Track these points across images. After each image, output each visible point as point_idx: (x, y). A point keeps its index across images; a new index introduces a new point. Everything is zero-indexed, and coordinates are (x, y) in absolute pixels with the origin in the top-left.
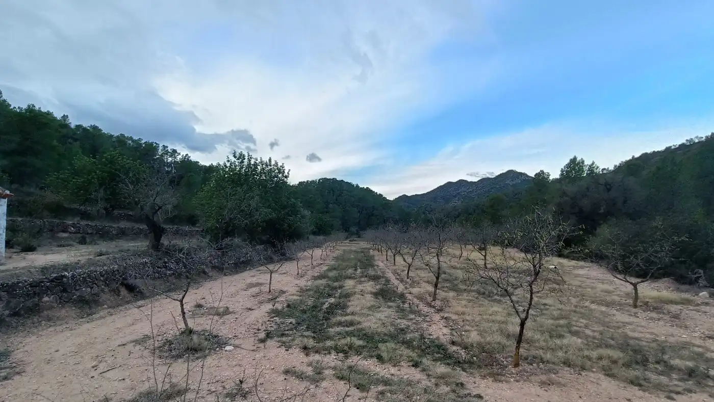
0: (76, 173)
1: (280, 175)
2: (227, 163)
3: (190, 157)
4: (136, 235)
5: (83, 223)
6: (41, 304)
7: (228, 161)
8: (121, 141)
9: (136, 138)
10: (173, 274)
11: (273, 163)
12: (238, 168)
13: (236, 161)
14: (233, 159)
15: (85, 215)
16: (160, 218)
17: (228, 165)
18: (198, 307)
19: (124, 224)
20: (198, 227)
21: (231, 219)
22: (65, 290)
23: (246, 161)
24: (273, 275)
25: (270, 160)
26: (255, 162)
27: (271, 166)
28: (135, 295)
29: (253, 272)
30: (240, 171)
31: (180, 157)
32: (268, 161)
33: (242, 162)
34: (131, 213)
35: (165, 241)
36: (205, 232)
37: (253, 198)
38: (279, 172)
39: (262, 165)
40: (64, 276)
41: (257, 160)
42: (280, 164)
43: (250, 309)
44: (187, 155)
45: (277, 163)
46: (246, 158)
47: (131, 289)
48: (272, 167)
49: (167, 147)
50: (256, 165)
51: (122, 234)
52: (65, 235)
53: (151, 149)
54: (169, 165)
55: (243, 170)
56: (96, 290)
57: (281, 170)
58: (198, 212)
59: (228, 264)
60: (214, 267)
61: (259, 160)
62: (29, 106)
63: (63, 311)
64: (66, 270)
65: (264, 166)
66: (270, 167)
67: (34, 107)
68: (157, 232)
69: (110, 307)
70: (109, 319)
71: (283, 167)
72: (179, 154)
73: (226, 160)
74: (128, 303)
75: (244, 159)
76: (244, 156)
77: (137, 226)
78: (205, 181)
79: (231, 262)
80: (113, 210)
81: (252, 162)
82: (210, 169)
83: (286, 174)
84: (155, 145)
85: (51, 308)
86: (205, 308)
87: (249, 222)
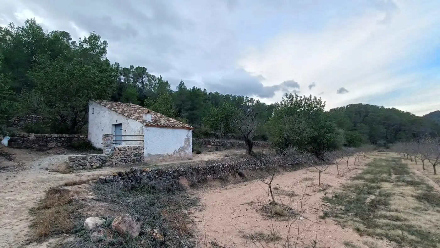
0: (212, 116)
1: (318, 106)
2: (282, 102)
3: (260, 101)
4: (239, 146)
5: (216, 140)
6: (207, 178)
7: (283, 101)
8: (227, 97)
9: (233, 95)
10: (259, 168)
11: (313, 98)
12: (289, 104)
13: (288, 100)
14: (286, 99)
15: (217, 137)
16: (250, 137)
17: (283, 103)
18: (276, 189)
19: (232, 141)
20: (268, 142)
21: (288, 136)
22: (214, 173)
23: (294, 99)
24: (321, 173)
25: (311, 97)
26: (300, 99)
27: (311, 100)
28: (242, 178)
29: (305, 171)
30: (291, 106)
31: (255, 102)
32: (309, 98)
33: (292, 100)
34: (234, 135)
35: (255, 150)
36: (275, 145)
37: (301, 122)
38: (318, 104)
39: (305, 100)
40: (214, 166)
41: (301, 98)
42: (318, 99)
43: (308, 195)
44: (258, 100)
45: (315, 98)
46: (294, 97)
47: (241, 175)
49: (248, 97)
50: (301, 101)
51: (232, 146)
52: (210, 146)
53: (241, 99)
54: (250, 107)
55: (293, 105)
56: (226, 174)
57: (319, 102)
58: (267, 133)
59: (288, 165)
60: (280, 166)
61: (303, 97)
62: (193, 87)
63: (215, 183)
64: (214, 163)
67: (195, 87)
68: (250, 145)
69: (233, 183)
70: (234, 189)
71: (320, 100)
72: (254, 100)
74: (240, 182)
75: (293, 98)
76: (293, 96)
77: (238, 141)
78: (270, 115)
79: (290, 164)
80: (227, 133)
81: (299, 99)
82: (272, 107)
83: (323, 103)
84: (242, 97)
85: (211, 181)
86: (280, 191)
87: (300, 138)
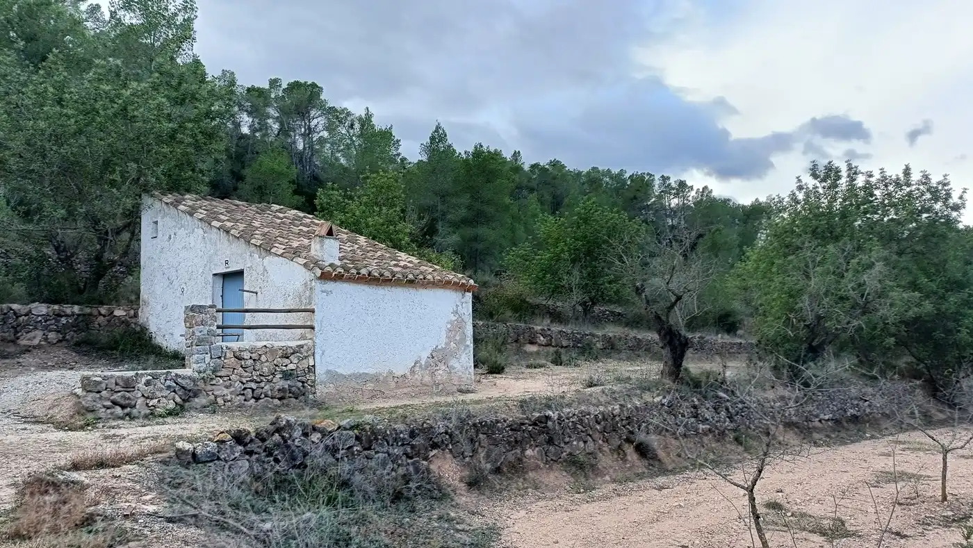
0: (539, 245)
1: (938, 206)
2: (797, 193)
3: (711, 192)
4: (637, 350)
5: (556, 328)
6: (525, 460)
7: (800, 188)
8: (593, 180)
9: (615, 171)
10: (710, 430)
11: (916, 177)
12: (825, 202)
13: (818, 185)
14: (810, 182)
15: (556, 317)
16: (678, 318)
17: (801, 196)
18: (774, 508)
19: (612, 331)
20: (741, 337)
21: (819, 318)
22: (550, 441)
23: (843, 181)
24: (949, 455)
25: (907, 172)
26: (868, 182)
27: (909, 185)
28: (650, 465)
29: (882, 445)
30: (830, 206)
31: (693, 193)
32: (901, 176)
33: (834, 185)
34: (619, 310)
35: (694, 365)
36: (766, 347)
37: (871, 266)
38: (936, 198)
39: (886, 186)
40: (548, 418)
41: (871, 176)
42: (935, 180)
43: (898, 534)
44: (705, 188)
45: (926, 177)
46: (844, 173)
47: (643, 451)
48: (913, 188)
49: (668, 178)
50: (868, 188)
51: (611, 348)
52: (534, 348)
53: (642, 184)
54: (674, 212)
55: (837, 205)
56: (591, 444)
57: (939, 193)
58: (737, 305)
59: (820, 421)
60: (789, 425)
61: (877, 176)
62: (476, 147)
63: (552, 476)
64: (549, 407)
65: (891, 188)
66: (908, 189)
67: (482, 146)
68: (676, 347)
69: (614, 481)
70: (618, 502)
71: (945, 185)
72: (692, 188)
73: (794, 186)
74: (640, 476)
75: (839, 178)
76: (838, 171)
77: (633, 333)
78: (748, 239)
79: (827, 417)
80: (594, 304)
81: (860, 181)
82: (757, 212)
83: (955, 199)
84: (647, 178)
85: (537, 468)
86: (789, 514)
87: (866, 323)
